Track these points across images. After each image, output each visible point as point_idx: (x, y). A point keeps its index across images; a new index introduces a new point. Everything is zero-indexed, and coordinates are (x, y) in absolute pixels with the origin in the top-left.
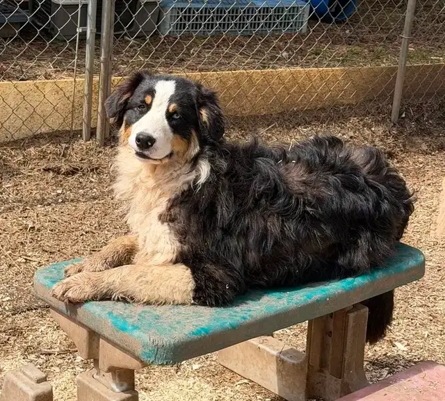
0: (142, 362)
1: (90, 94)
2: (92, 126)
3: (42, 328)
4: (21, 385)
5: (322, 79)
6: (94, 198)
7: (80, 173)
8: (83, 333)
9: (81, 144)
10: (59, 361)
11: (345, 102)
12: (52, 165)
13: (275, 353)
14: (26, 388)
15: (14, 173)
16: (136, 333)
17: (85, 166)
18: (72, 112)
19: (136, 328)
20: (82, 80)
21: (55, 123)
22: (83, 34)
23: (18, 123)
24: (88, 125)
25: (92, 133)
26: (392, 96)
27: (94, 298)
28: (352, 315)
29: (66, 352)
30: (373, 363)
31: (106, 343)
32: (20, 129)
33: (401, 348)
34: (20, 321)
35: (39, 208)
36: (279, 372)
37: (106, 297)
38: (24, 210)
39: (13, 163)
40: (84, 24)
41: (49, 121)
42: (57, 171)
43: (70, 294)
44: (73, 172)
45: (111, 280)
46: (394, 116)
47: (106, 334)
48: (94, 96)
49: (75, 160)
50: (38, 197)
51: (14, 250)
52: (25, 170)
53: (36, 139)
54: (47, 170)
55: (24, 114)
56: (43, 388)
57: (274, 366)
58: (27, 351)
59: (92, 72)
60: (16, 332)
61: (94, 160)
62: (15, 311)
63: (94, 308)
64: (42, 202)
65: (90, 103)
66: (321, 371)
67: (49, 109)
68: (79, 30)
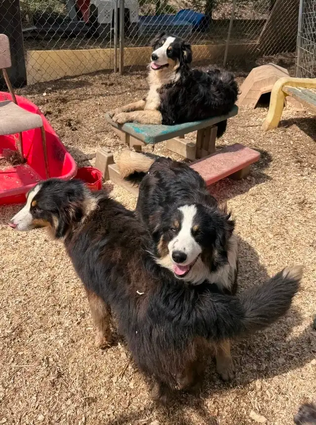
0: (145, 143)
1: (116, 54)
2: (117, 67)
3: (107, 138)
4: (103, 154)
5: (199, 49)
6: (120, 94)
7: (114, 85)
8: (124, 135)
9: (114, 74)
10: (113, 149)
11: (207, 59)
12: (104, 82)
13: (186, 144)
14: (104, 155)
15: (91, 85)
16: (143, 133)
17: (116, 83)
18: (110, 62)
19: (142, 131)
20: (114, 49)
21: (104, 66)
22: (113, 31)
23: (91, 66)
24: (116, 67)
25: (118, 70)
26: (224, 57)
27: (127, 122)
28: (212, 129)
29: (115, 146)
30: (217, 147)
31: (132, 137)
32: (91, 69)
33: (226, 142)
34: (98, 135)
35: (101, 97)
36: (187, 150)
37: (131, 121)
38: (96, 98)
39: (90, 81)
40: (113, 27)
41: (102, 65)
42: (106, 84)
43: (118, 121)
44: (112, 84)
45: (133, 116)
46: (224, 64)
47: (132, 134)
48: (118, 56)
49: (112, 79)
50: (100, 93)
51: (94, 112)
52: (95, 84)
53: (97, 72)
54: (103, 84)
55: (92, 63)
56: (110, 155)
57: (185, 148)
58: (102, 145)
59: (117, 47)
60: (98, 139)
61: (119, 80)
62: (97, 132)
63: (128, 125)
64: (102, 95)
65: (116, 58)
66: (201, 149)
67: (102, 60)
68: (111, 29)
